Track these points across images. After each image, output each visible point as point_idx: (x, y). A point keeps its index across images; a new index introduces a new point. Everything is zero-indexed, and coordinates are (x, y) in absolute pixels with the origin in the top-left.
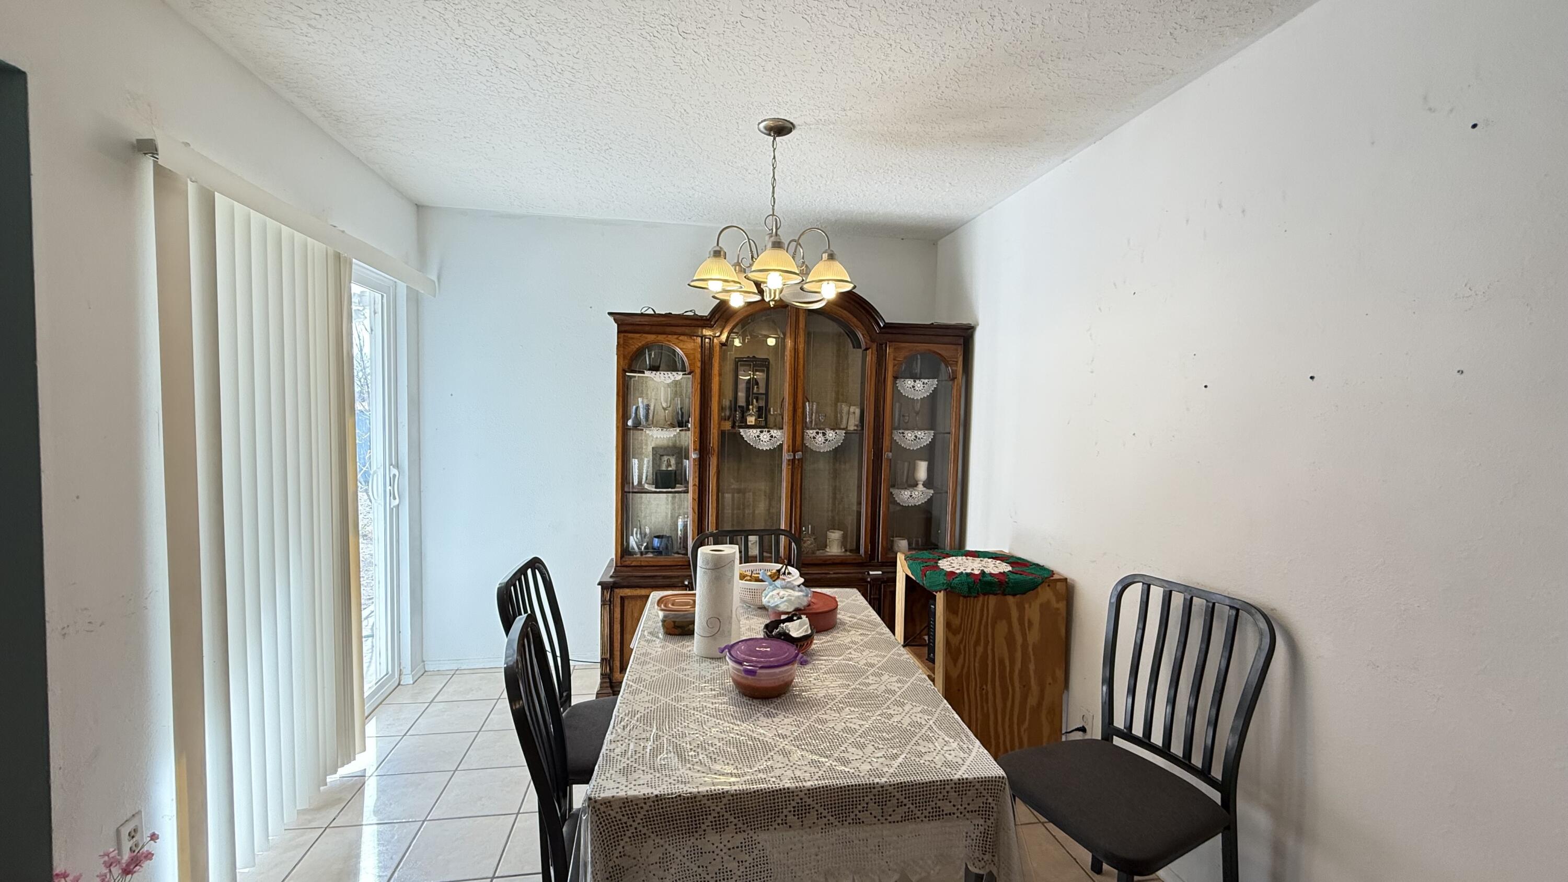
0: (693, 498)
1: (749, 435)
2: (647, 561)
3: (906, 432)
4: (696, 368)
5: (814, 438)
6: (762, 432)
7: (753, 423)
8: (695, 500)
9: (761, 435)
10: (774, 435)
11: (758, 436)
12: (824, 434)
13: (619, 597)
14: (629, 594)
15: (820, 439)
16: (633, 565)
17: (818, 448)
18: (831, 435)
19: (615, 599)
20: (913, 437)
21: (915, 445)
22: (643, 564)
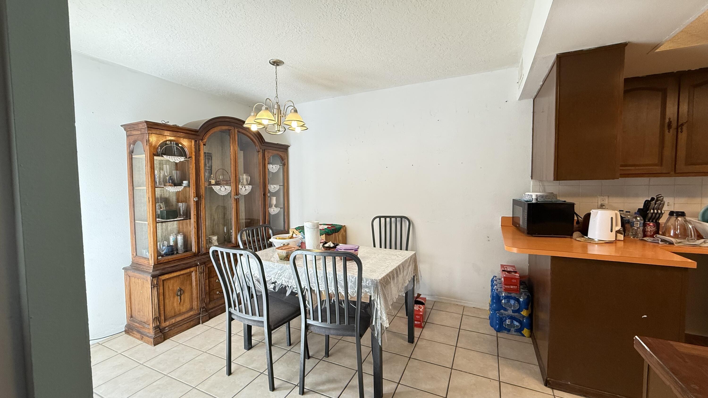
0: (194, 221)
1: (216, 188)
2: (172, 258)
3: (271, 185)
4: (193, 155)
5: (241, 189)
6: (221, 187)
7: (214, 183)
8: (195, 222)
9: (221, 188)
10: (226, 188)
11: (220, 189)
12: (245, 187)
13: (162, 280)
14: (168, 277)
15: (243, 189)
16: (164, 262)
17: (243, 193)
18: (247, 187)
19: (160, 282)
20: (273, 188)
21: (274, 190)
22: (170, 260)
